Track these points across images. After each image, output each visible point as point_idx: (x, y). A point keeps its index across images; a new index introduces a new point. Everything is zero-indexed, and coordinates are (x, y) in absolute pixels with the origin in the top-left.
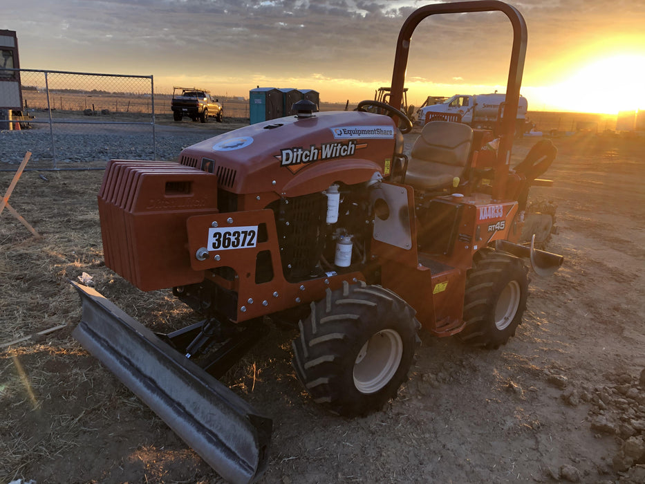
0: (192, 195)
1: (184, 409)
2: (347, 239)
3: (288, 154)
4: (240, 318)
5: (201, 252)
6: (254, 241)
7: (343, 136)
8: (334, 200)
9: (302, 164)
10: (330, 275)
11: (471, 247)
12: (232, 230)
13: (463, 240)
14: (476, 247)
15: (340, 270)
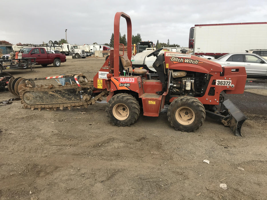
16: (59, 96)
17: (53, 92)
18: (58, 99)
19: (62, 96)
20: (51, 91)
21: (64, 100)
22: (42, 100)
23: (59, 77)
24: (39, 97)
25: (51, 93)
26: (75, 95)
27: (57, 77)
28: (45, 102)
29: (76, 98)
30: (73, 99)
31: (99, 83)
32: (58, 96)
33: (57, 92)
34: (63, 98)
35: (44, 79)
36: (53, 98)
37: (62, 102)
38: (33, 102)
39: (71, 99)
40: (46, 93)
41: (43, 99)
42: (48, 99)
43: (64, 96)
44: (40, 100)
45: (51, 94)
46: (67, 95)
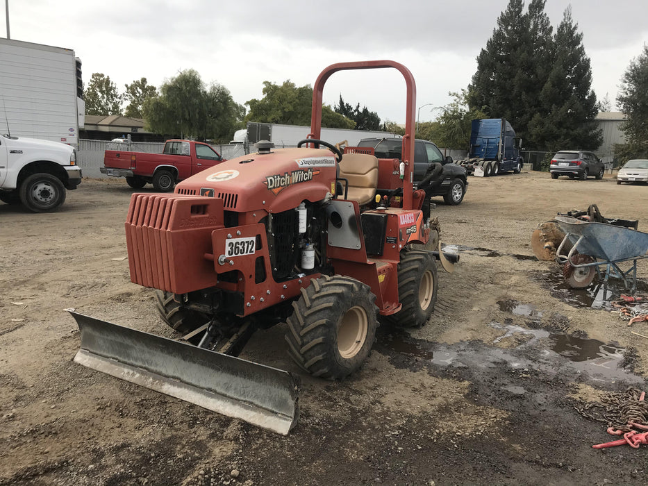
0: (207, 215)
1: (215, 392)
2: (311, 247)
3: (271, 180)
4: (247, 312)
5: (222, 258)
6: (254, 249)
7: (305, 165)
8: (303, 214)
9: (281, 188)
10: (301, 276)
11: (397, 247)
12: (240, 240)
13: (390, 242)
14: (400, 246)
15: (307, 272)
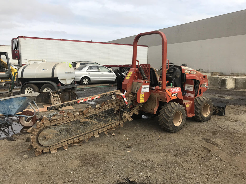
16: (95, 122)
17: (87, 118)
18: (93, 125)
19: (97, 121)
20: (84, 118)
21: (100, 125)
22: (69, 134)
23: (95, 98)
24: (66, 130)
25: (84, 120)
26: (113, 115)
27: (93, 98)
28: (75, 135)
29: (113, 119)
30: (110, 120)
31: (142, 97)
32: (93, 121)
33: (91, 117)
34: (99, 122)
35: (76, 103)
36: (86, 126)
37: (98, 127)
38: (55, 140)
39: (108, 121)
40: (77, 122)
41: (71, 132)
42: (79, 129)
43: (100, 120)
44: (66, 135)
45: (84, 122)
46: (104, 118)
